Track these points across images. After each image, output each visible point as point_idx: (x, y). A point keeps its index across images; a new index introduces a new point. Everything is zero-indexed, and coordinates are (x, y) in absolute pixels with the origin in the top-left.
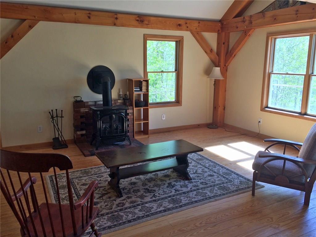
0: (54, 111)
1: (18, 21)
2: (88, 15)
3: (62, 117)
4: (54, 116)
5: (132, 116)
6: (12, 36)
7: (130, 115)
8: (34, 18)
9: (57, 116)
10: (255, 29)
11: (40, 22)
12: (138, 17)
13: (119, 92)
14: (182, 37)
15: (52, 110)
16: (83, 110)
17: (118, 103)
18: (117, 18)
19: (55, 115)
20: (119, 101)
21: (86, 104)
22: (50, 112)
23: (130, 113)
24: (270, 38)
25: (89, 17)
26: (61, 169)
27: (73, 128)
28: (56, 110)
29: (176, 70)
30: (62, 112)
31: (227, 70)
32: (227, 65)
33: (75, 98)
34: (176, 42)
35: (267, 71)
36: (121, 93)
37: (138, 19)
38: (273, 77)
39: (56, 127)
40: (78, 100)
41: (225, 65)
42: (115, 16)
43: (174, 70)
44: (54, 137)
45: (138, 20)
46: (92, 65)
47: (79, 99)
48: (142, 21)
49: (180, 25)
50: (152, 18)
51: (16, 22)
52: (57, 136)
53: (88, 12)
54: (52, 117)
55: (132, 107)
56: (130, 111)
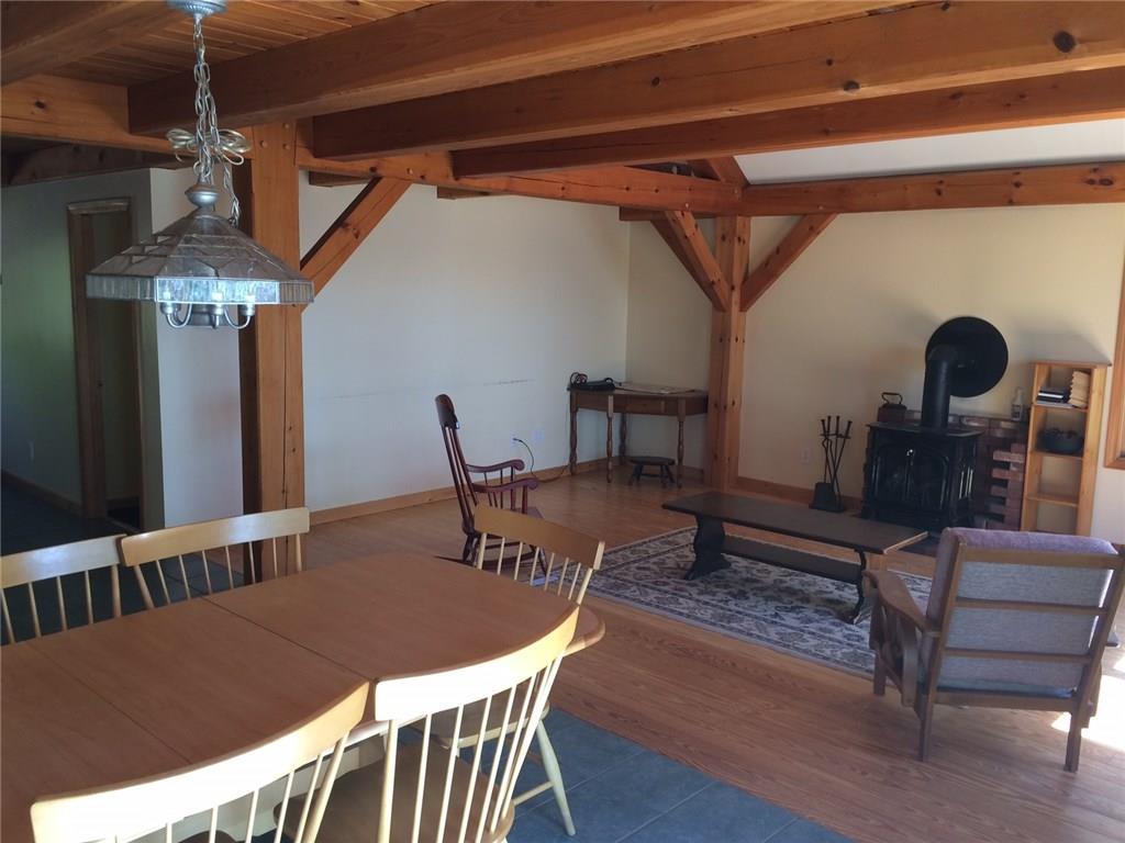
0: (834, 420)
2: (939, 186)
3: (847, 437)
4: (830, 433)
5: (1021, 475)
6: (777, 252)
7: (1013, 468)
9: (837, 434)
12: (1095, 171)
15: (829, 418)
17: (998, 427)
19: (832, 430)
21: (908, 415)
22: (823, 421)
23: (1015, 464)
25: (939, 193)
28: (838, 418)
30: (849, 426)
33: (885, 396)
36: (1018, 402)
37: (1092, 177)
39: (832, 464)
40: (891, 402)
42: (1015, 179)
44: (823, 481)
45: (1091, 182)
46: (945, 314)
47: (894, 400)
48: (1107, 183)
52: (827, 481)
54: (826, 434)
55: (1023, 447)
56: (1013, 457)
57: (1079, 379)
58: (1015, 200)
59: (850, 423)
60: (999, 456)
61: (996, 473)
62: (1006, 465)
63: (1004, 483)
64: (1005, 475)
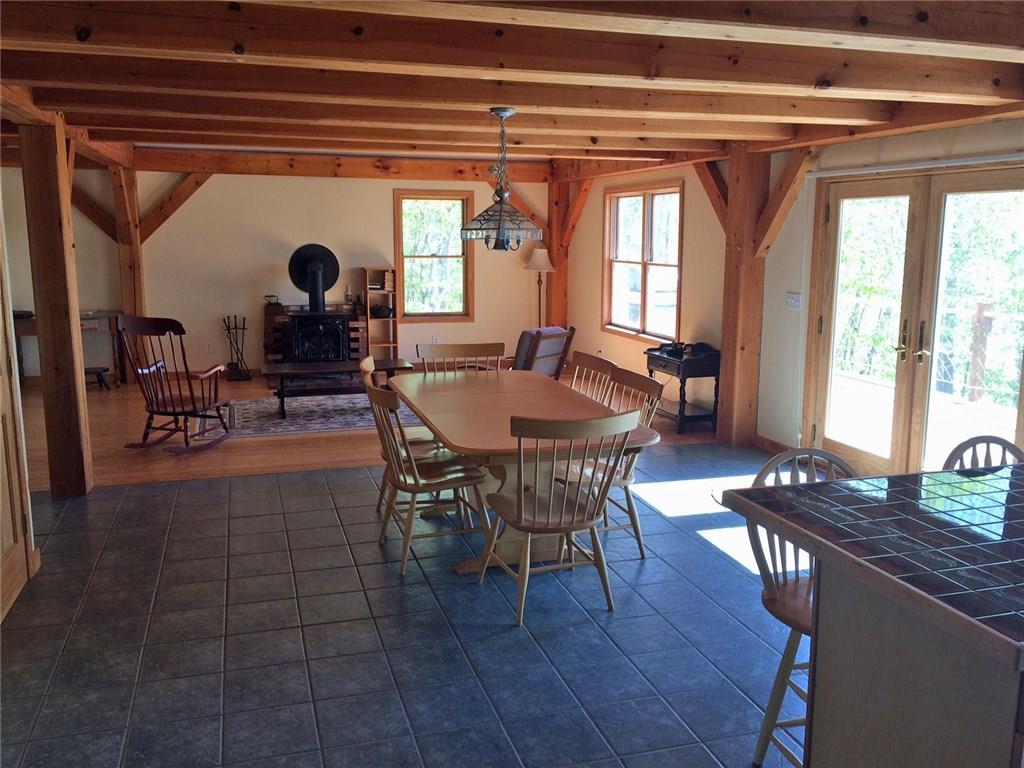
0: (232, 318)
1: (179, 174)
2: (291, 162)
3: (244, 328)
4: (231, 328)
5: (366, 333)
6: (170, 199)
7: (361, 330)
8: (202, 170)
9: (236, 328)
10: (592, 179)
11: (214, 175)
12: (379, 161)
13: (347, 291)
14: (472, 193)
15: (228, 318)
16: (279, 319)
18: (339, 165)
19: (232, 326)
20: (345, 307)
21: (285, 309)
22: (224, 320)
23: (362, 328)
24: (608, 196)
25: (291, 166)
26: (176, 334)
27: (263, 351)
28: (235, 317)
29: (463, 254)
30: (244, 321)
31: (566, 255)
32: (564, 244)
33: (268, 298)
34: (463, 200)
35: (607, 256)
36: (350, 293)
37: (378, 164)
38: (617, 267)
39: (235, 347)
40: (272, 302)
41: (562, 246)
42: (337, 162)
43: (460, 254)
44: (231, 363)
45: (378, 167)
46: (299, 242)
47: (274, 300)
48: (386, 168)
49: (461, 172)
50: (406, 162)
51: (177, 176)
52: (235, 361)
53: (290, 157)
54: (228, 329)
55: (364, 317)
56: (360, 324)
57: (388, 277)
58: (339, 174)
59: (244, 319)
60: (353, 324)
61: (353, 335)
62: (356, 330)
63: (356, 340)
64: (358, 335)
